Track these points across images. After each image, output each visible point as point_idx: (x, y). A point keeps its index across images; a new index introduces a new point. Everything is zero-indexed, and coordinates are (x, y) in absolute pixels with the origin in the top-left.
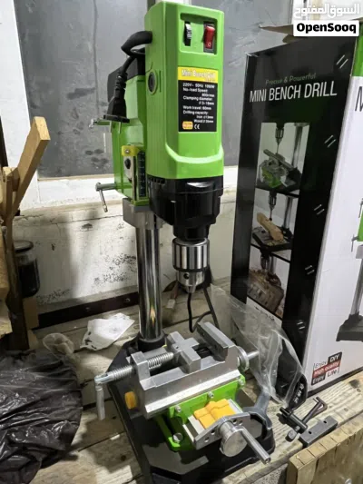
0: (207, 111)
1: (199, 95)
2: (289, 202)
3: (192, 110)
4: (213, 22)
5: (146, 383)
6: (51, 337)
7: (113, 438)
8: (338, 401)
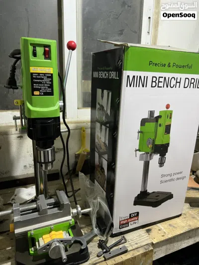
0: (47, 86)
1: (42, 79)
2: (106, 130)
3: (38, 86)
5: (17, 218)
8: (134, 239)
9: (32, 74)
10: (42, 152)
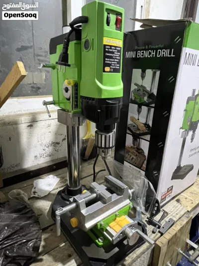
0: (117, 62)
1: (113, 53)
2: (149, 111)
3: (110, 61)
4: (120, 14)
5: (84, 211)
6: (14, 192)
7: (61, 246)
8: (172, 210)
9: (105, 46)
10: (103, 137)
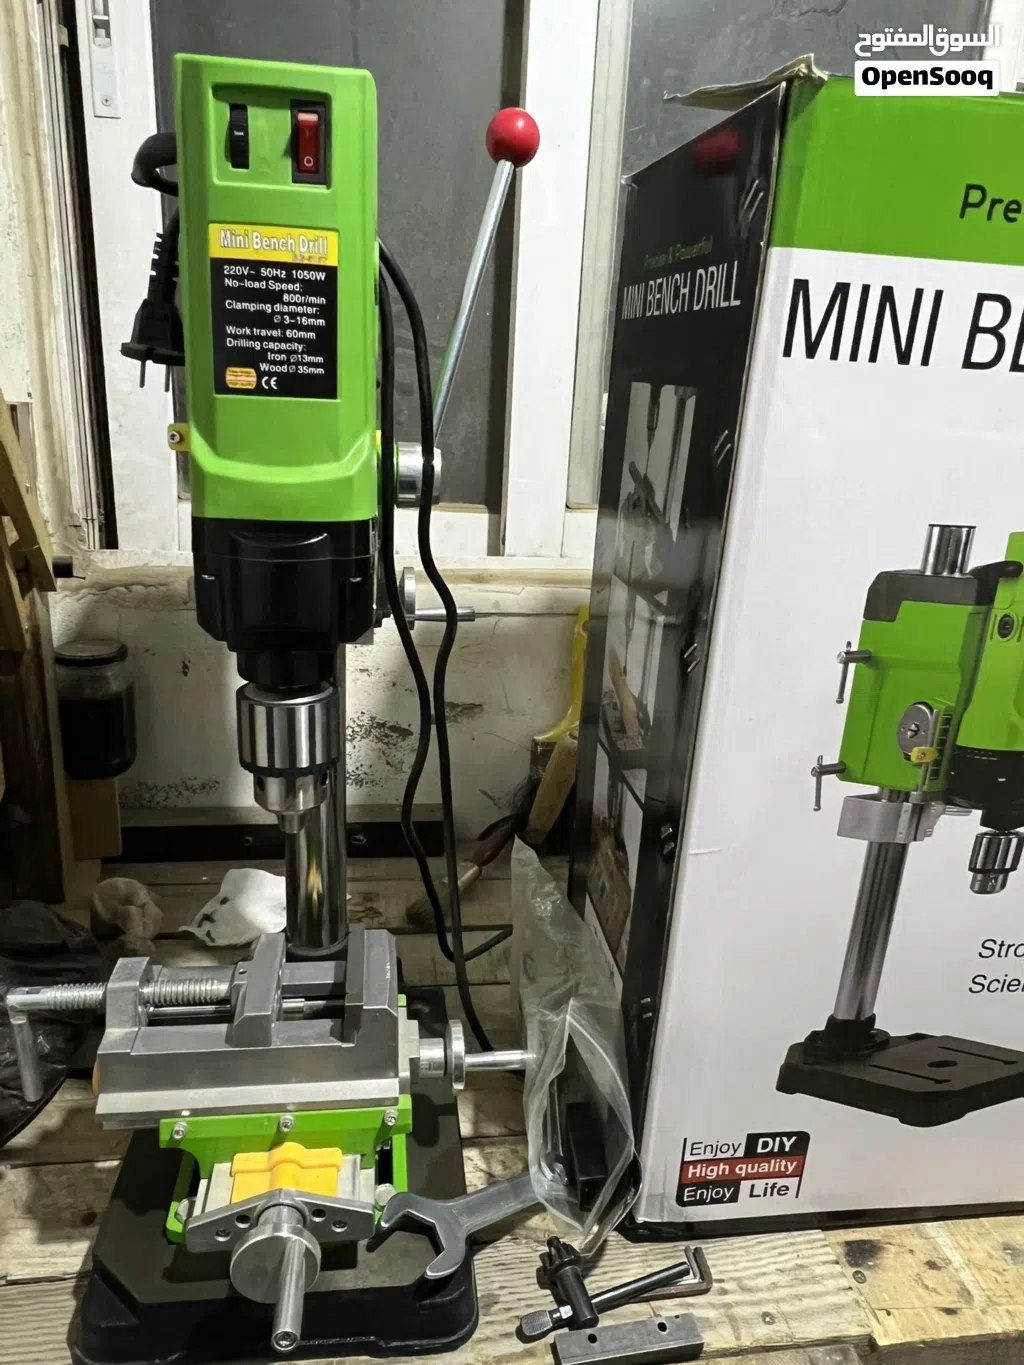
1: (276, 297)
3: (252, 338)
5: (115, 1036)
6: (114, 887)
7: (100, 1165)
9: (218, 264)
